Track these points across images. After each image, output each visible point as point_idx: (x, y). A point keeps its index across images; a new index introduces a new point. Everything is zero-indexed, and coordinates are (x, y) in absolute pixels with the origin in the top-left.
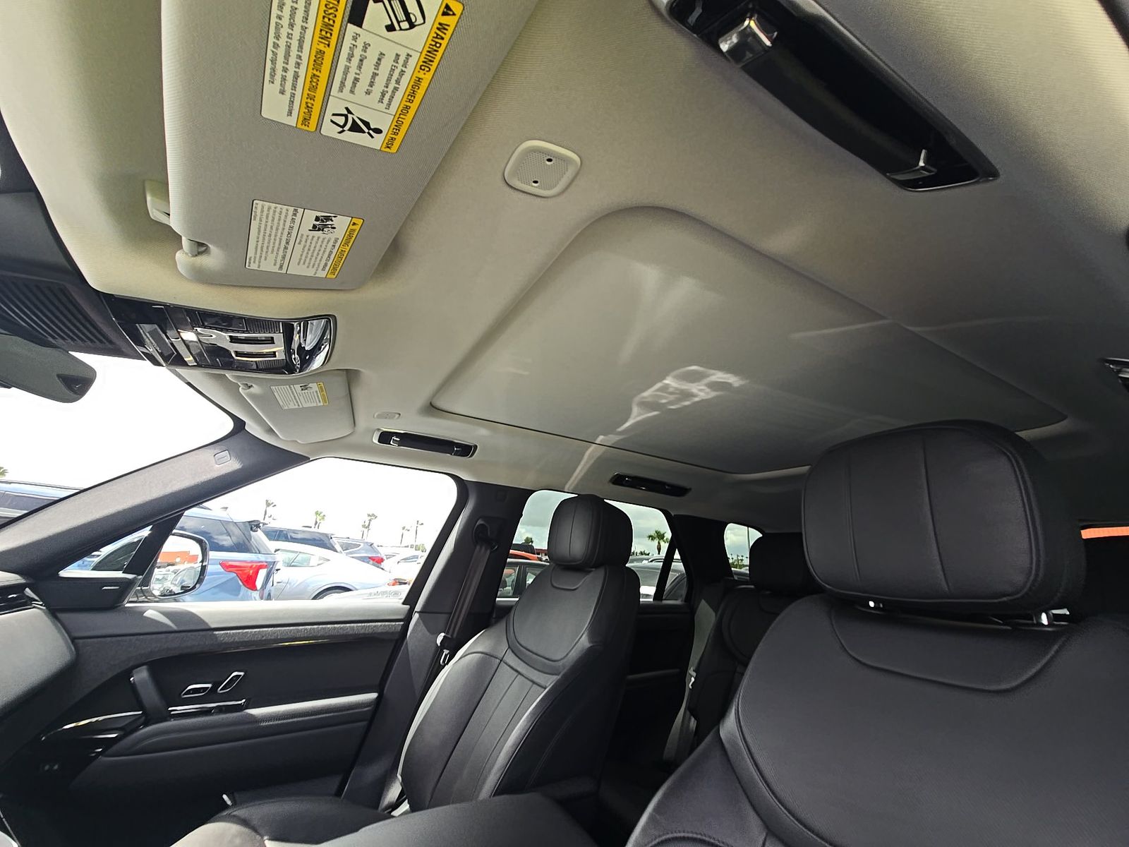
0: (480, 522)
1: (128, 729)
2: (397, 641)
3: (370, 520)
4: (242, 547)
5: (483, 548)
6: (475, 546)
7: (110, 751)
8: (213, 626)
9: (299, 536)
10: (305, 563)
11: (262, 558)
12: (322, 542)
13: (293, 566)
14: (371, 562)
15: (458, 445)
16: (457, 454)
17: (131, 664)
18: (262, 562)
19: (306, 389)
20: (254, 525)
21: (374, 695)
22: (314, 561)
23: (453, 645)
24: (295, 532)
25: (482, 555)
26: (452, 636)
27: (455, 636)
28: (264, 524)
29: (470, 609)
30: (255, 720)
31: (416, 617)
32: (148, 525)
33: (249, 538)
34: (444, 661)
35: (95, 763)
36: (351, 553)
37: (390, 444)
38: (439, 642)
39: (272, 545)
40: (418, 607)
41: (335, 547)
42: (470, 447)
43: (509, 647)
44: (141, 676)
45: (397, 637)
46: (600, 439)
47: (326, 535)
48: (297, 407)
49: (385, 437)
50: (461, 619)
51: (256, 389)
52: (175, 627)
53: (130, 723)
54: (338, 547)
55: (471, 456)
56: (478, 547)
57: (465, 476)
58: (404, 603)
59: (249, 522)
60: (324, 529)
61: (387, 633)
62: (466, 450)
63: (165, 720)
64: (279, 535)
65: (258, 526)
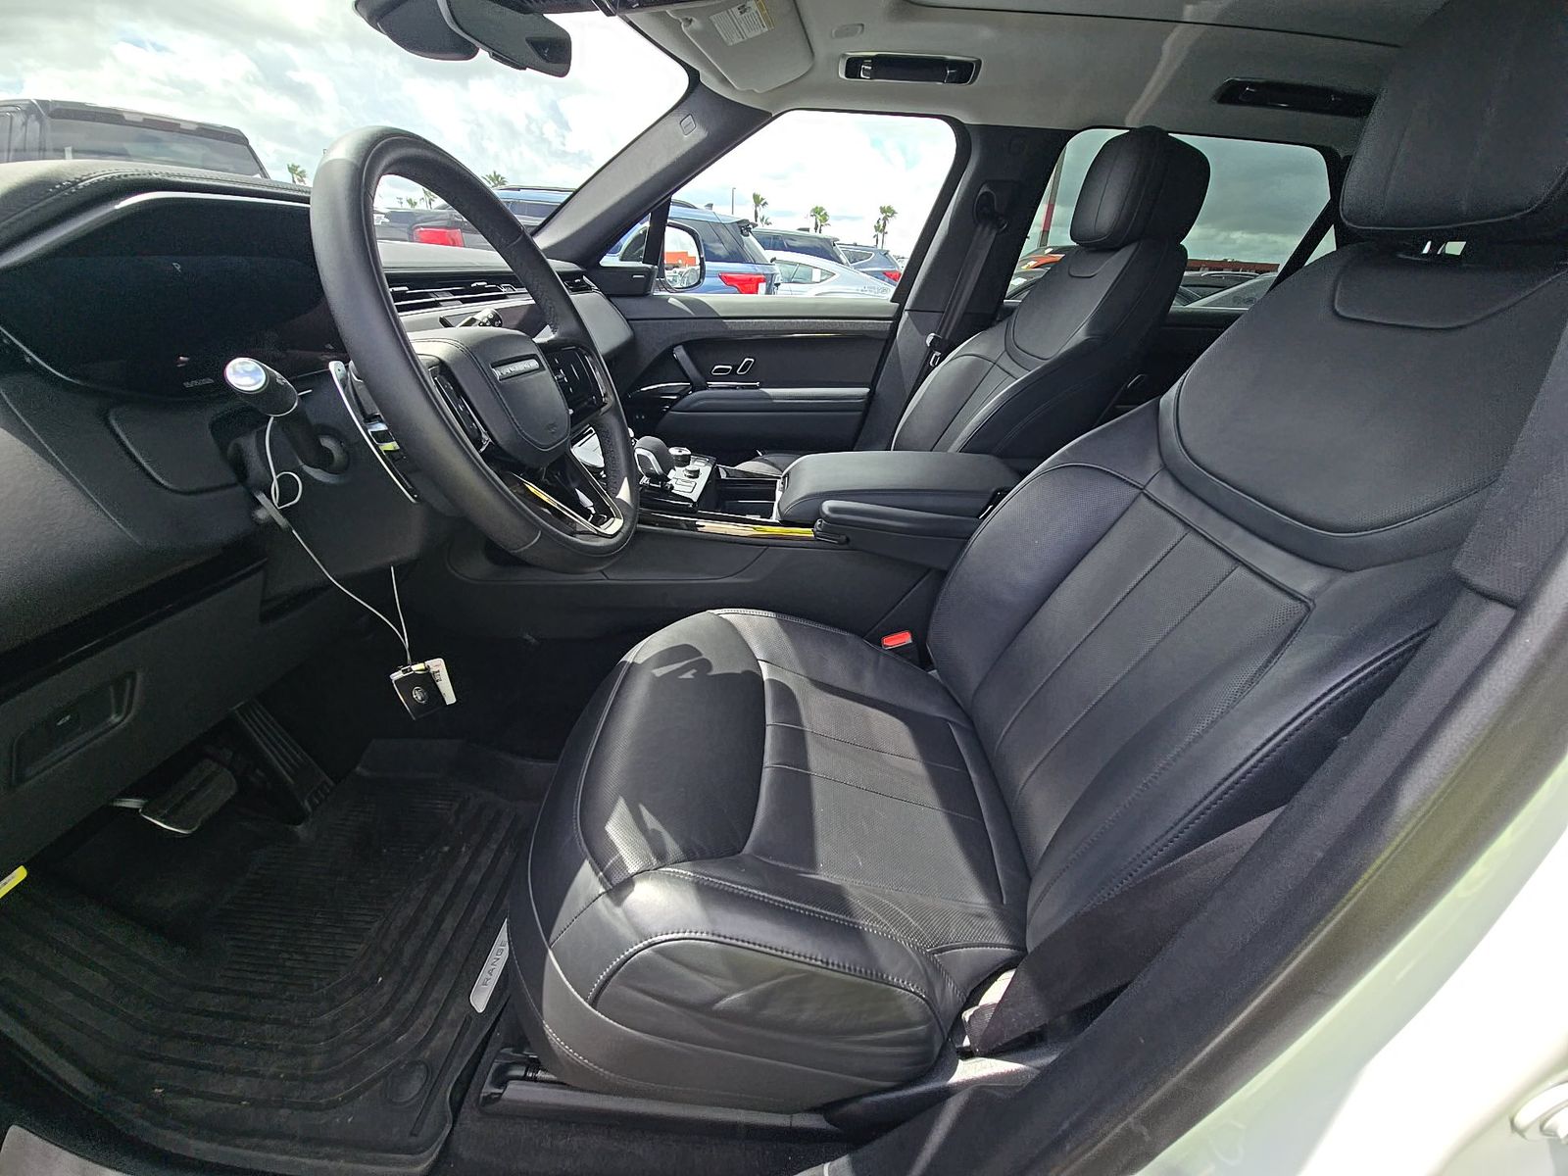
0: (984, 189)
1: (682, 395)
2: (887, 341)
3: (885, 219)
4: (736, 256)
5: (987, 229)
6: (977, 226)
7: (675, 407)
8: (722, 315)
9: (797, 244)
10: (806, 279)
11: (759, 269)
12: (825, 250)
13: (794, 282)
14: (887, 279)
15: (954, 64)
16: (953, 80)
17: (671, 343)
18: (759, 274)
19: (745, 11)
20: (744, 227)
21: (867, 390)
22: (816, 275)
23: (944, 347)
24: (792, 237)
25: (986, 239)
26: (944, 337)
27: (947, 337)
28: (755, 226)
29: (967, 306)
30: (769, 397)
31: (906, 314)
32: (645, 214)
33: (741, 244)
34: (934, 363)
35: (667, 416)
36: (860, 266)
37: (861, 78)
38: (928, 342)
39: (769, 254)
40: (907, 306)
41: (841, 256)
42: (970, 65)
43: (1006, 350)
44: (680, 353)
45: (886, 336)
46: (1189, 12)
47: (827, 240)
48: (741, 40)
49: (853, 67)
50: (954, 322)
51: (696, 24)
52: (693, 315)
53: (684, 390)
54: (844, 259)
55: (971, 83)
56: (979, 229)
57: (966, 119)
58: (892, 301)
59: (738, 222)
60: (827, 232)
61: (876, 332)
62: (964, 72)
63: (706, 389)
64: (775, 242)
65: (749, 230)
